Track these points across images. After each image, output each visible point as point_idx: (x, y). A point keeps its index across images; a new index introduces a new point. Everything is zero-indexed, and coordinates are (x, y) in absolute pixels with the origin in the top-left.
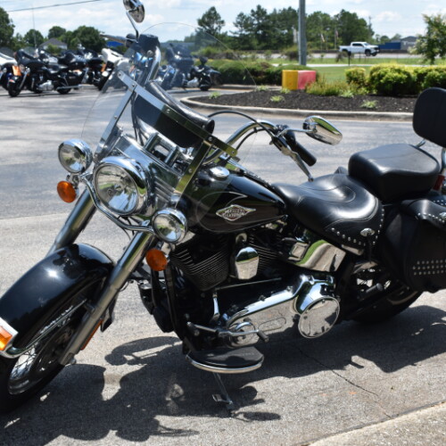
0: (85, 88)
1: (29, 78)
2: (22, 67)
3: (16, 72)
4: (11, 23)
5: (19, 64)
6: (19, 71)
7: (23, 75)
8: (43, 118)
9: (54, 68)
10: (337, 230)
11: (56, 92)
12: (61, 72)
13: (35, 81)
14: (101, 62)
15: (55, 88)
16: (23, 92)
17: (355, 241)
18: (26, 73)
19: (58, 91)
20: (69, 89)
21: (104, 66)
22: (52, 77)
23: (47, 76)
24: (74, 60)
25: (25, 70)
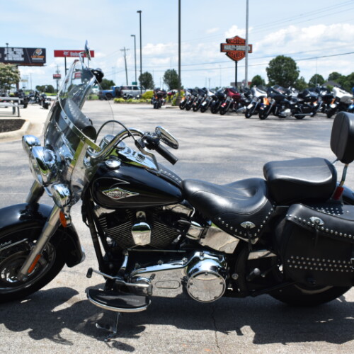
0: (321, 116)
1: (274, 107)
2: (270, 99)
3: (265, 102)
4: (297, 70)
5: (268, 97)
6: (268, 101)
7: (270, 104)
8: (263, 135)
9: (294, 100)
10: (222, 220)
11: (294, 117)
12: (298, 103)
13: (278, 109)
14: (332, 97)
15: (293, 115)
16: (269, 117)
17: (236, 230)
18: (272, 103)
19: (296, 116)
20: (304, 116)
21: (333, 100)
22: (291, 107)
23: (288, 106)
24: (308, 95)
25: (272, 101)
